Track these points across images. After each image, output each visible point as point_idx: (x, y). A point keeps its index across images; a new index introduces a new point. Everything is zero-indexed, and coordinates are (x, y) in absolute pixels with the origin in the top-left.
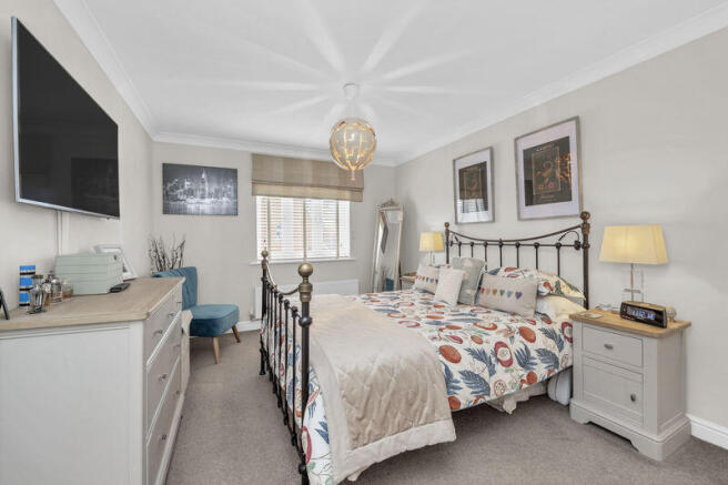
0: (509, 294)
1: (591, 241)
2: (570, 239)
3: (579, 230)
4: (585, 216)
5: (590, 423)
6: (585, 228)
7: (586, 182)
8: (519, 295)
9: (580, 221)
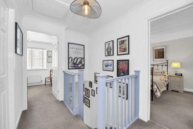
0: (159, 73)
1: (168, 65)
2: (165, 64)
3: (166, 63)
4: (167, 61)
5: (172, 90)
6: (167, 63)
7: (167, 55)
8: (161, 73)
9: (167, 62)
